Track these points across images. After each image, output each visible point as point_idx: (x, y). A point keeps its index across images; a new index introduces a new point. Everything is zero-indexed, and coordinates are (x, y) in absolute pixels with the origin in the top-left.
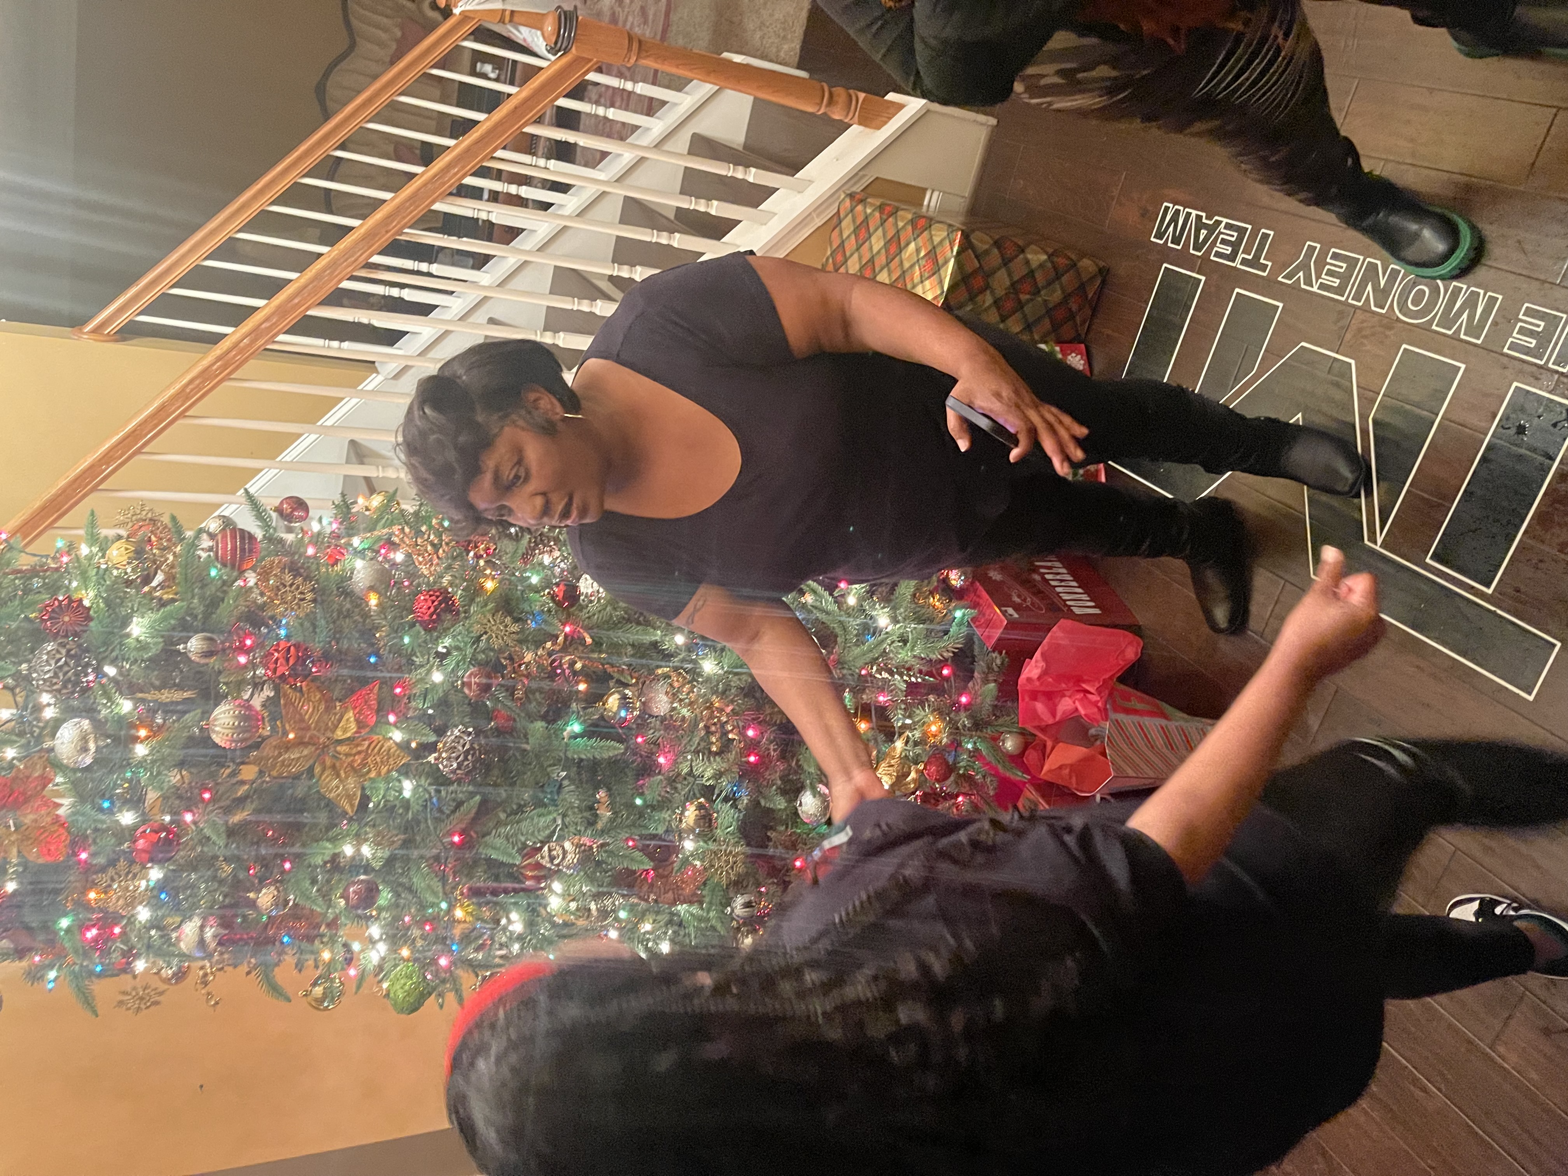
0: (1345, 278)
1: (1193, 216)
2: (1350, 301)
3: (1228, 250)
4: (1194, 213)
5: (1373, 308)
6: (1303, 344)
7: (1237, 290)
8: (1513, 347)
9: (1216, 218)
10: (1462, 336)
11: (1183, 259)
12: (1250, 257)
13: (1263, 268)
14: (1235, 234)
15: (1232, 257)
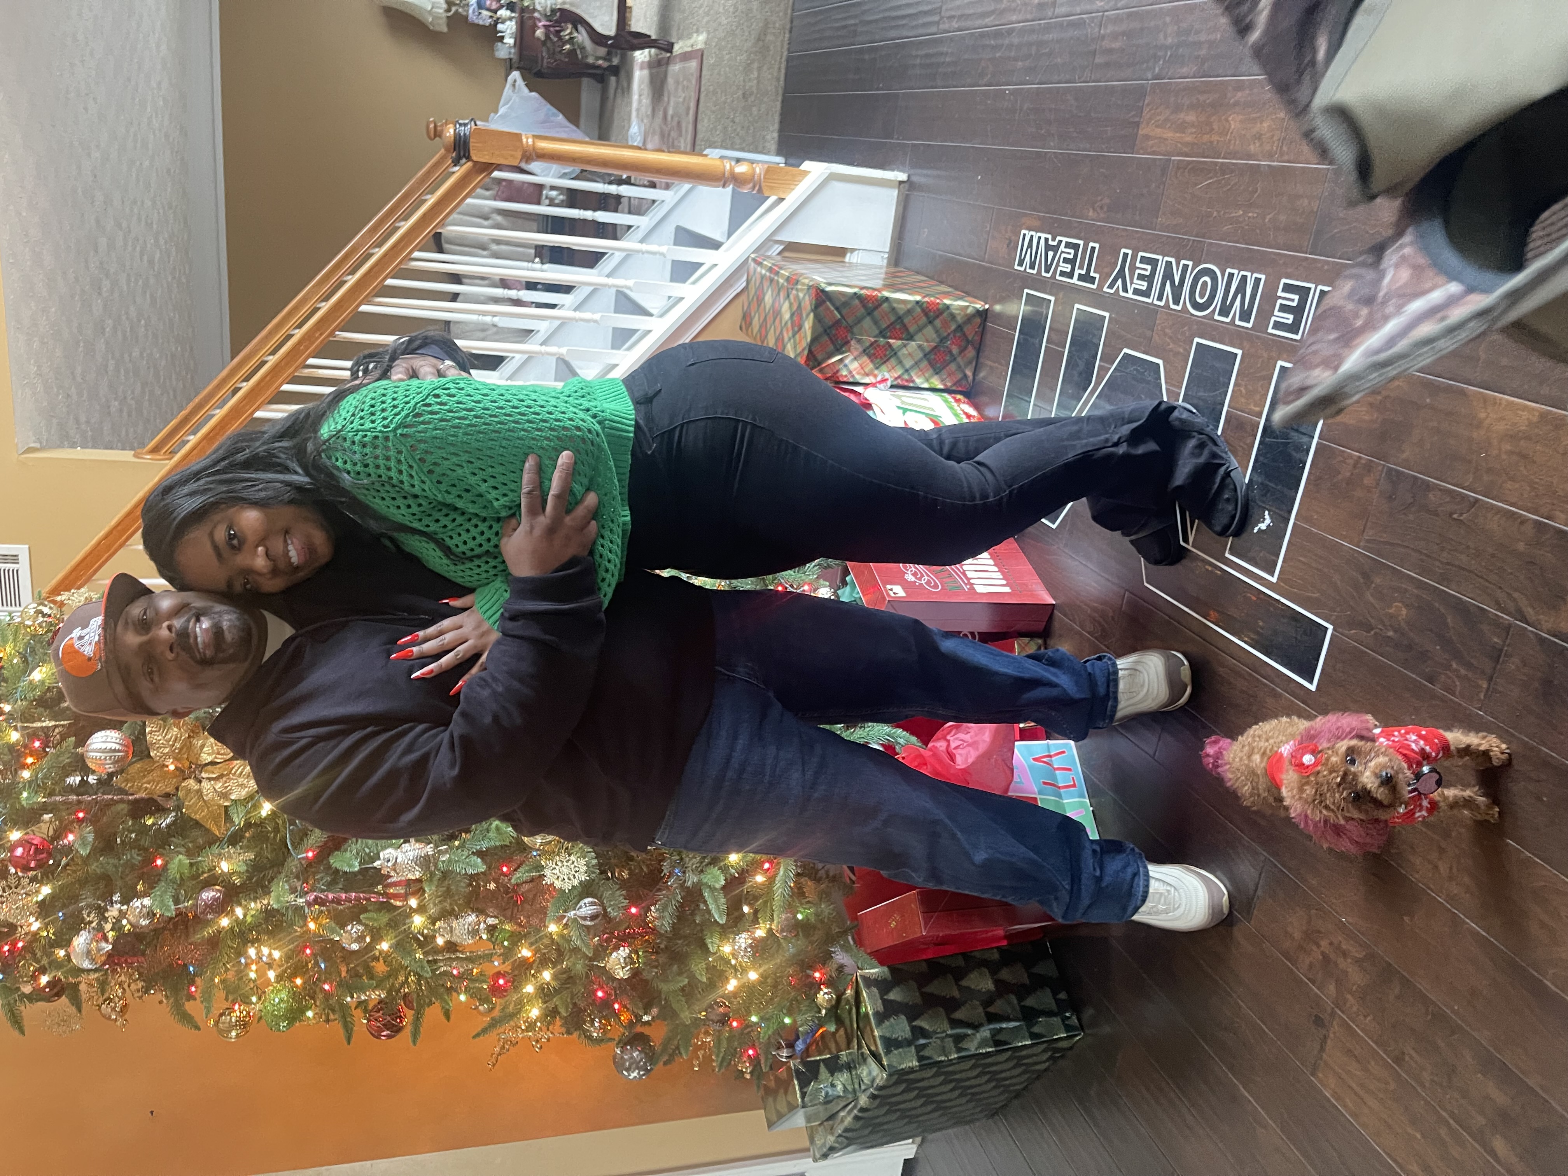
0: (1150, 279)
1: (1042, 242)
2: (1156, 302)
3: (1067, 268)
4: (1043, 236)
5: (1172, 306)
6: (1126, 350)
7: (1077, 306)
8: (1278, 325)
9: (1059, 238)
10: (1238, 322)
11: (1037, 283)
12: (1083, 272)
13: (1092, 280)
14: (1072, 251)
15: (1070, 275)
